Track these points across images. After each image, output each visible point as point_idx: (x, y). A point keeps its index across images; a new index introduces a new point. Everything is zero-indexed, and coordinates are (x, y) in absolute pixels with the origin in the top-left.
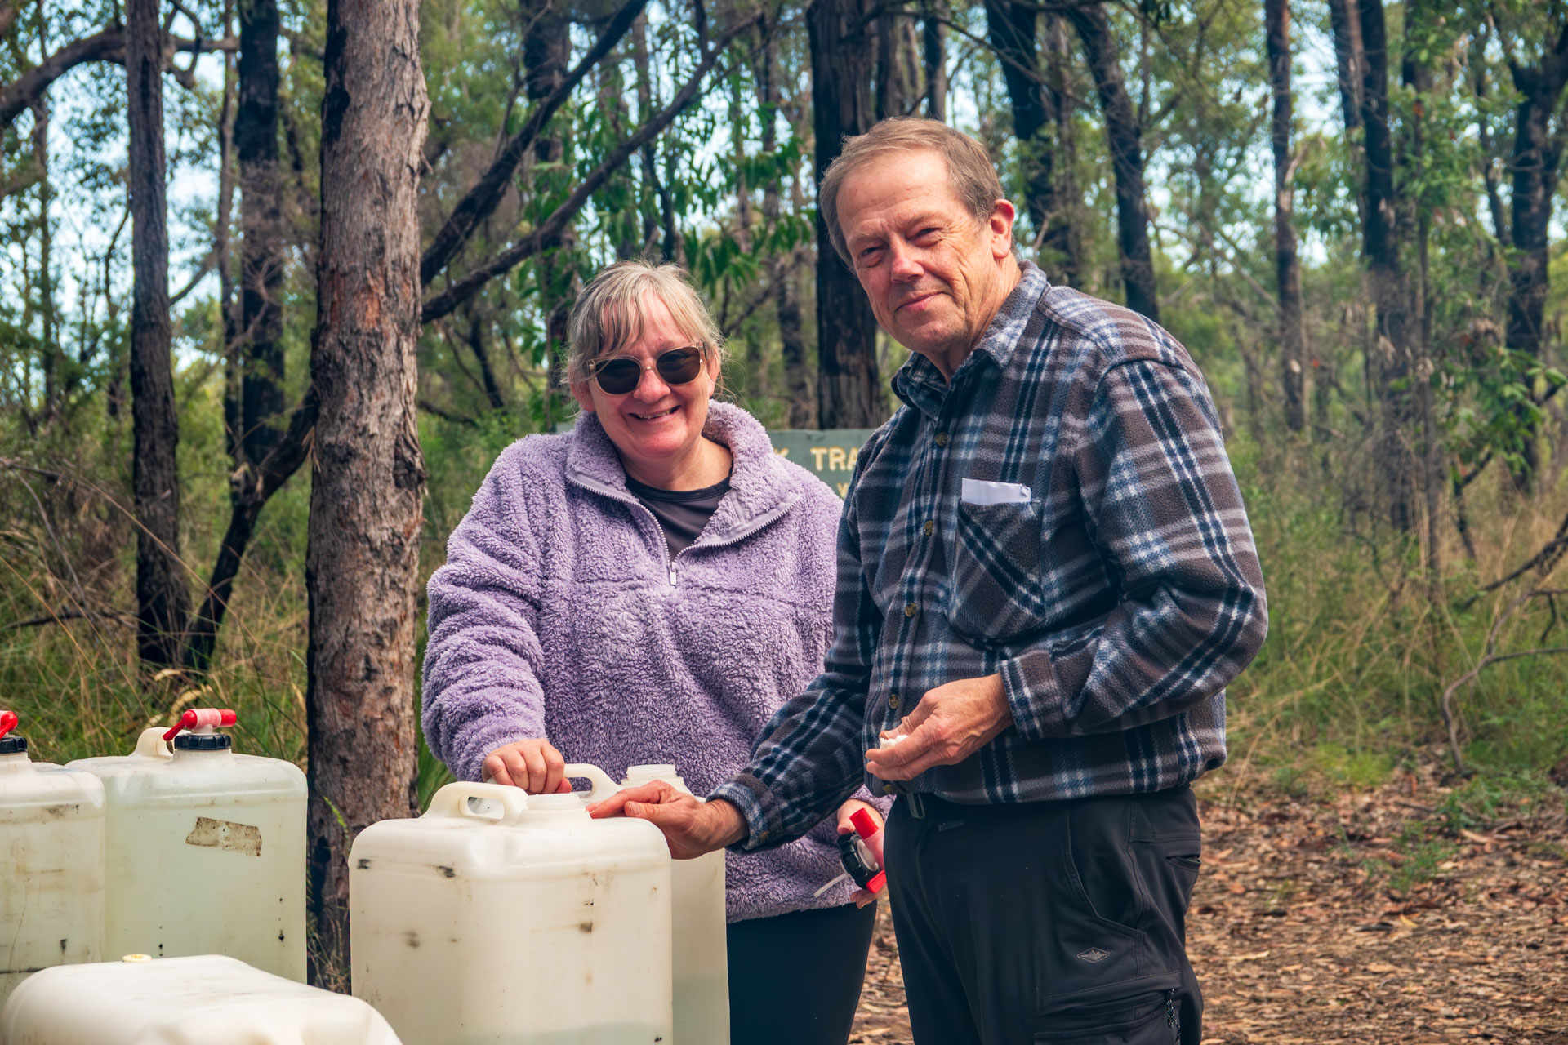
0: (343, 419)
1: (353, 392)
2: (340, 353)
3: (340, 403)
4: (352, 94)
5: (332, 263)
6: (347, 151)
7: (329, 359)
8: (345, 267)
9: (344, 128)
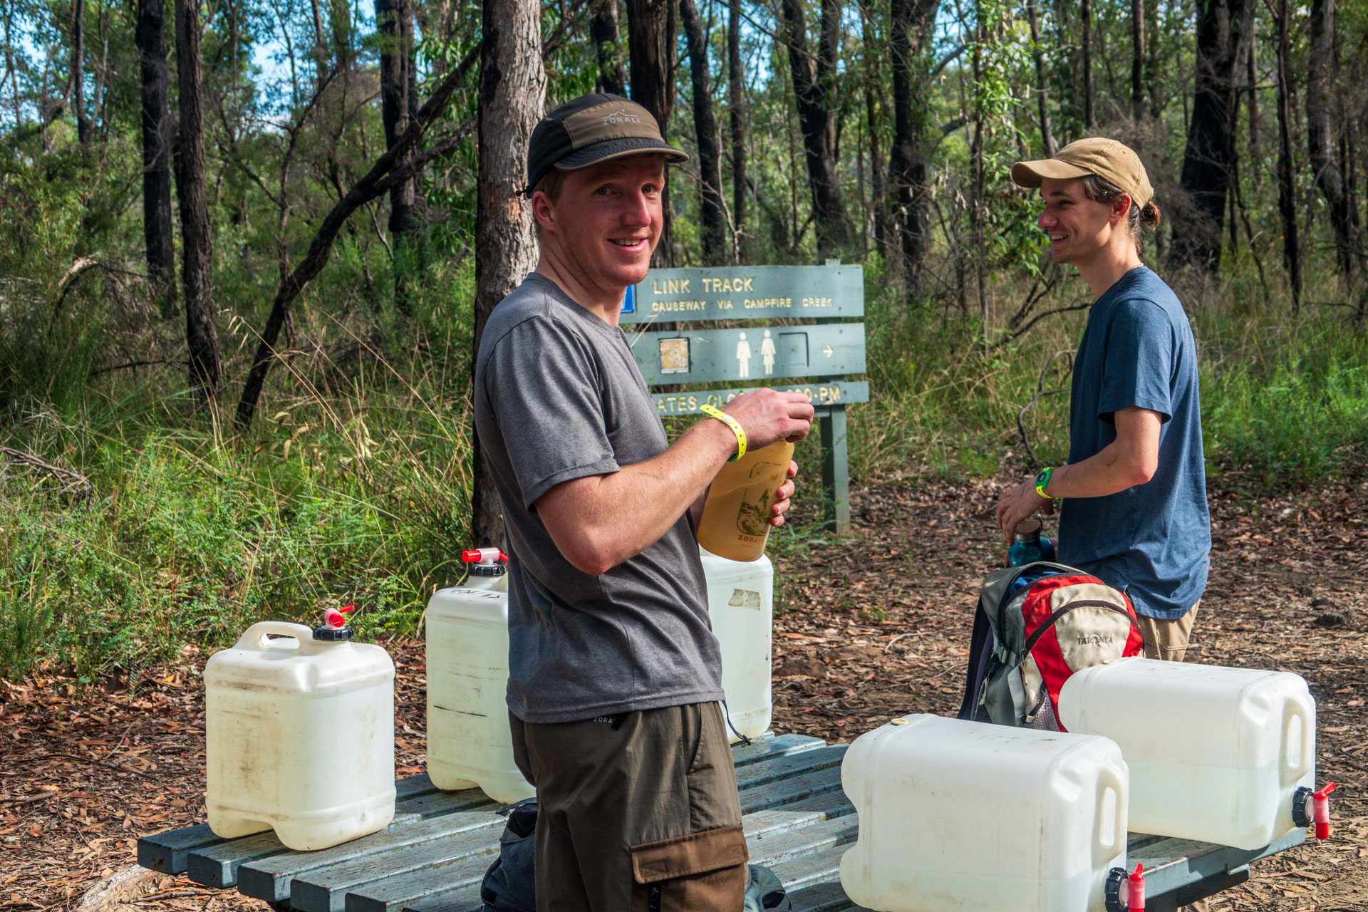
0: (498, 277)
1: (504, 260)
2: (496, 235)
3: (497, 267)
4: (503, 72)
5: (491, 179)
6: (499, 108)
7: (489, 238)
8: (499, 181)
9: (497, 93)
